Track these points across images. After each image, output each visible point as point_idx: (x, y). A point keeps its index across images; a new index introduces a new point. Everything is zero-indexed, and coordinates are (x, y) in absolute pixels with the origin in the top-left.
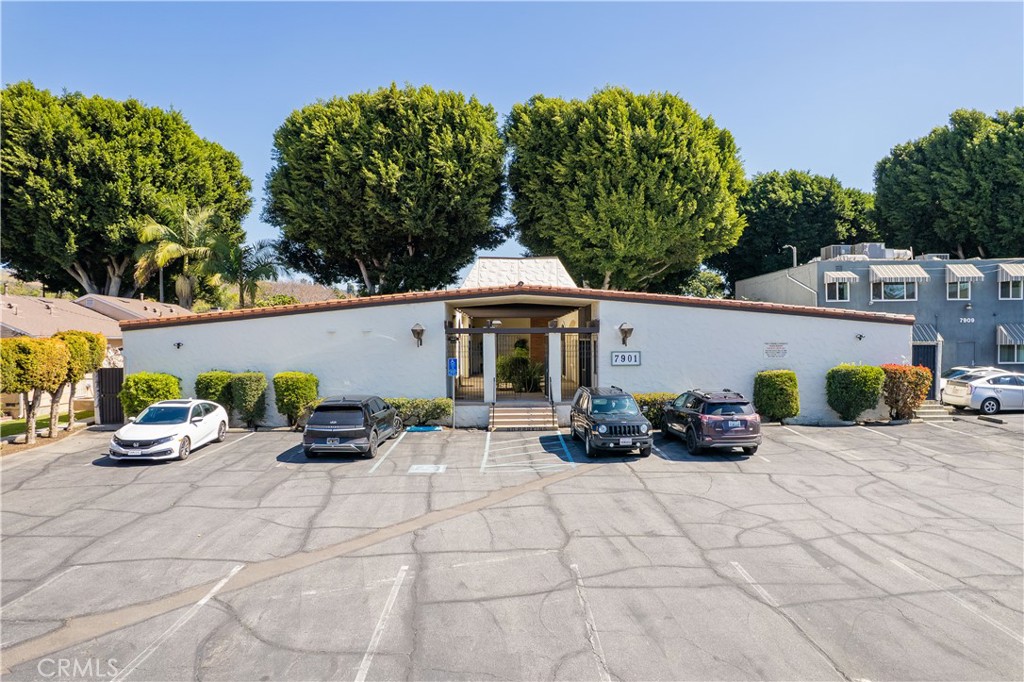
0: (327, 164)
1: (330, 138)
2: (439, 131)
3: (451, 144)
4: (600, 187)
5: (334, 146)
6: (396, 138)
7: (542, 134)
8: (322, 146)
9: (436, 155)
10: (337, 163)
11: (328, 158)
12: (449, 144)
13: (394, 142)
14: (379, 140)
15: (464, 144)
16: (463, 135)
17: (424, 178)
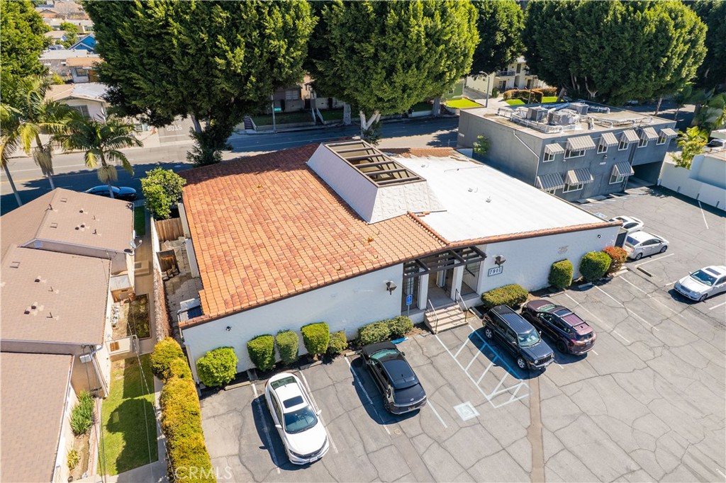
0: (174, 49)
1: (170, 20)
2: (270, 13)
3: (282, 24)
4: (399, 66)
5: (175, 27)
6: (233, 19)
7: (351, 13)
8: (164, 26)
9: (270, 37)
10: (183, 46)
11: (175, 42)
12: (280, 24)
13: (234, 24)
14: (220, 23)
15: (291, 23)
16: (290, 15)
17: (261, 56)
